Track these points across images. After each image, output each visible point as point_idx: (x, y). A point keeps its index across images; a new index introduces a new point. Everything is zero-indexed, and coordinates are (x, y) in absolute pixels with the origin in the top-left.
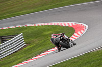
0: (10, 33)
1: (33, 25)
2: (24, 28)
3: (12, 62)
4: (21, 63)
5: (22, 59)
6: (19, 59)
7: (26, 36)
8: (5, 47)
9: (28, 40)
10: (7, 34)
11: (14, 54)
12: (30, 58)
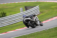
0: (31, 5)
1: (46, 1)
7: (41, 8)
9: (42, 10)
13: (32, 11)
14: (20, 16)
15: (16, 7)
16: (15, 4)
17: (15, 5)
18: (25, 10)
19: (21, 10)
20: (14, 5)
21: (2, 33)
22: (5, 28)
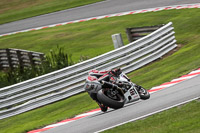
0: (147, 22)
1: (193, 6)
2: (174, 13)
3: (150, 80)
4: (168, 81)
5: (171, 74)
6: (165, 73)
7: (179, 29)
8: (137, 49)
9: (182, 37)
10: (142, 23)
11: (154, 64)
12: (186, 72)
13: (152, 42)
14: (114, 59)
15: (98, 33)
16: (94, 24)
17: (96, 26)
18: (127, 40)
19: (115, 41)
20: (91, 27)
21: (59, 121)
22: (68, 104)
